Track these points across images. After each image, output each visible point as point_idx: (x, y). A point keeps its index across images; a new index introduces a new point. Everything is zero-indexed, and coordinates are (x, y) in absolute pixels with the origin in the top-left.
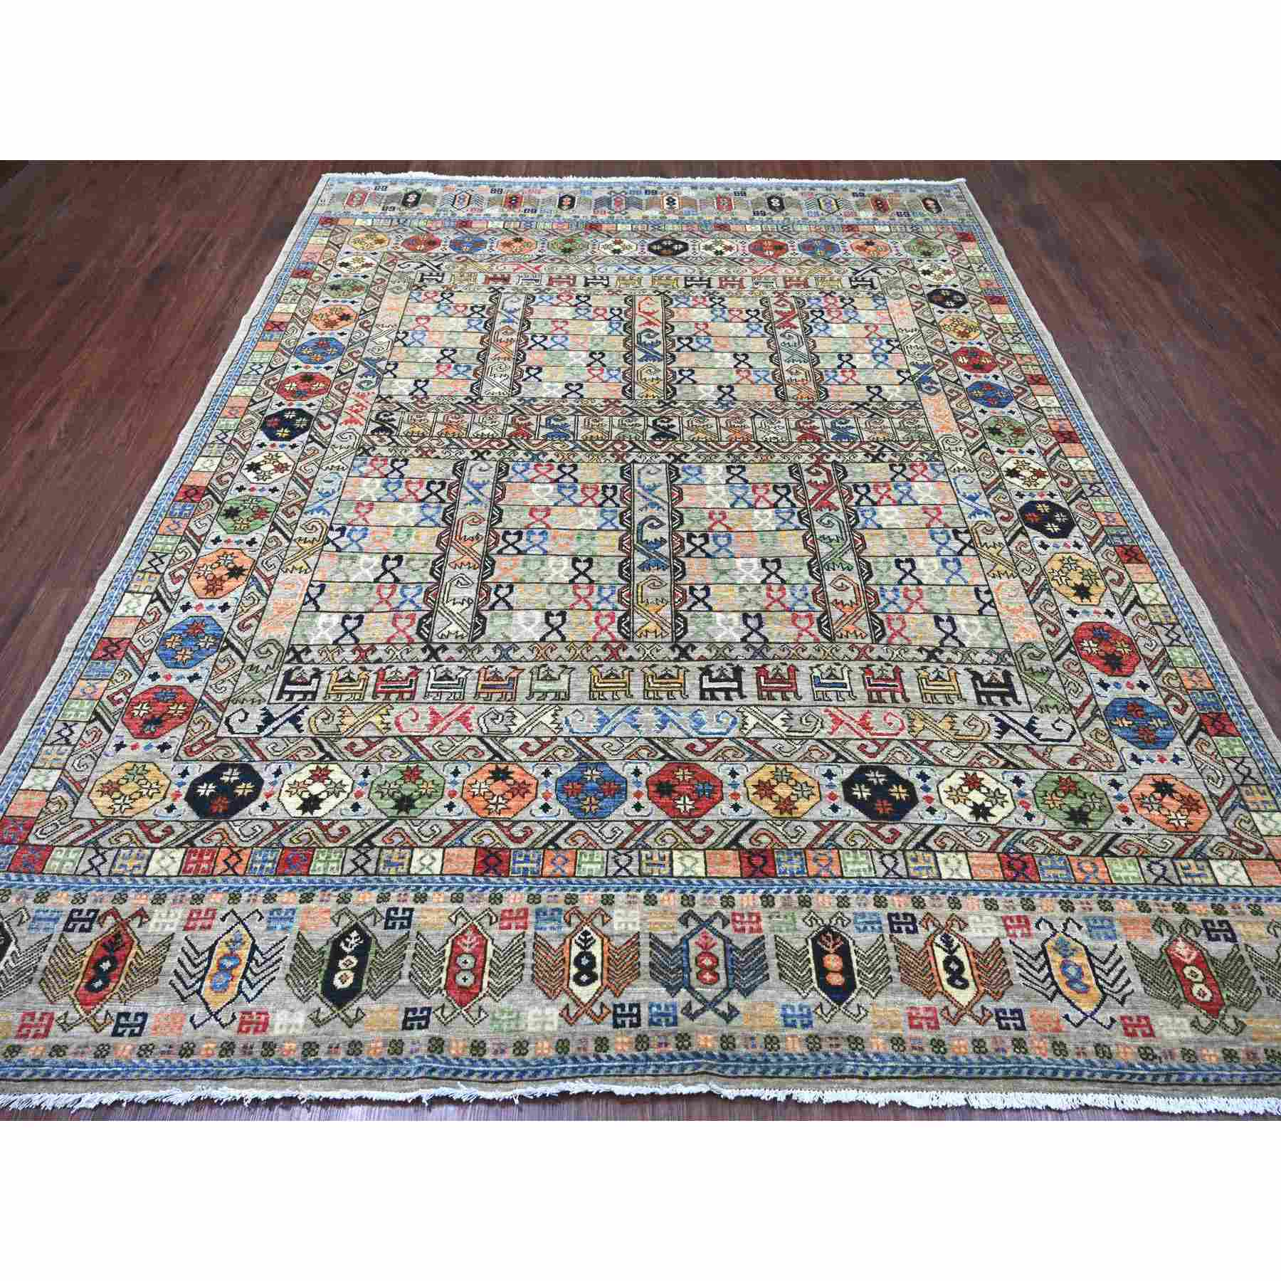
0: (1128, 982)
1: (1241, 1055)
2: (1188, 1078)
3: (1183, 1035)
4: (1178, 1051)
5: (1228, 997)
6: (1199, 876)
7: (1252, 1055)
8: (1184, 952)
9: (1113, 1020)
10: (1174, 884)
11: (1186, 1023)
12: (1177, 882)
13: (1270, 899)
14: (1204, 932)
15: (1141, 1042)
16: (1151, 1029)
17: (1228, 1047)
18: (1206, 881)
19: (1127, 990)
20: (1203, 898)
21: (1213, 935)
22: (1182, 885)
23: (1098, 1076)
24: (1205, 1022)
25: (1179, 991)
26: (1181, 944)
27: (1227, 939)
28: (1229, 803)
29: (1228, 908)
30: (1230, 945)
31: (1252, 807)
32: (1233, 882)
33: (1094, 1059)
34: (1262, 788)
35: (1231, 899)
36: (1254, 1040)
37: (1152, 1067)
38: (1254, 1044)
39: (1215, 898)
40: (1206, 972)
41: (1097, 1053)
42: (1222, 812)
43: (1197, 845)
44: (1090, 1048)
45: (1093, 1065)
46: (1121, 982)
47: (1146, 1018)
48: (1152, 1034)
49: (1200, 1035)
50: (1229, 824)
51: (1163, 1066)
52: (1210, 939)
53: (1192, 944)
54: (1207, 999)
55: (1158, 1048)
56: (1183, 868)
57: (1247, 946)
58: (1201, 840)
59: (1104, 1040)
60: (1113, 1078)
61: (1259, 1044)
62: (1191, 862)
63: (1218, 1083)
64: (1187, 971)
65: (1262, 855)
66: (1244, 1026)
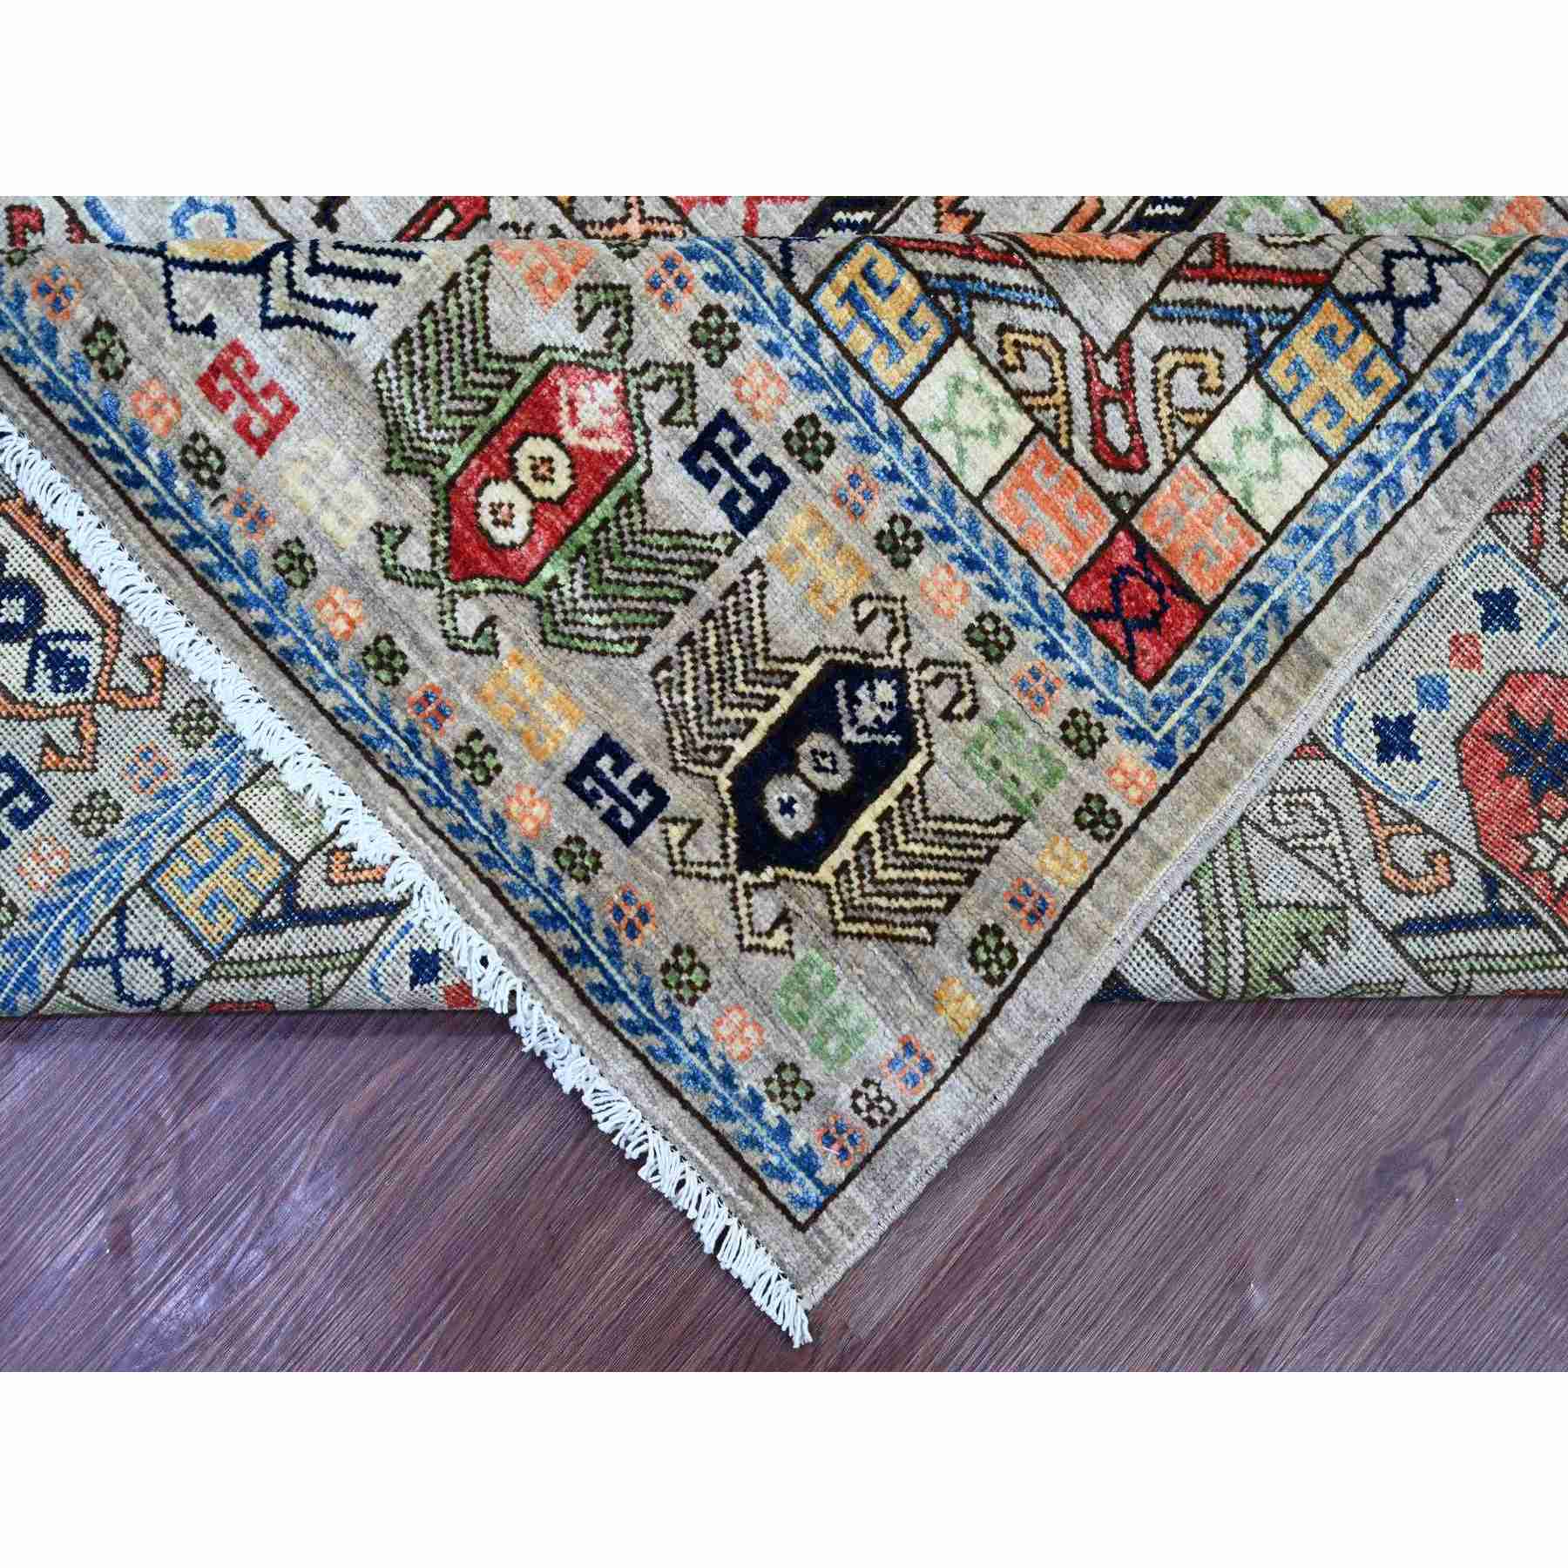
0: (366, 310)
1: (410, 682)
2: (230, 587)
3: (329, 520)
4: (281, 533)
5: (553, 584)
6: (881, 333)
7: (435, 708)
8: (590, 415)
9: (208, 327)
10: (786, 275)
11: (370, 511)
12: (804, 281)
13: (972, 564)
14: (692, 434)
15: (218, 429)
16: (270, 435)
17: (401, 644)
18: (879, 366)
19: (339, 320)
20: (811, 382)
21: (707, 462)
22: (806, 300)
23: (33, 375)
24: (415, 554)
25: (458, 456)
26: (605, 392)
27: (728, 503)
28: (1230, 295)
29: (836, 467)
30: (718, 521)
31: (1276, 372)
32: (944, 444)
33: (68, 343)
34: (1381, 368)
35: (879, 461)
36: (476, 691)
37: (181, 487)
38: (466, 699)
39: (840, 415)
40: (581, 499)
41: (88, 339)
42: (1172, 292)
43: (987, 272)
44: (84, 315)
45: (50, 346)
46: (346, 290)
47: (290, 408)
48: (261, 445)
49: (373, 563)
50: (1150, 336)
51: (207, 515)
52: (689, 459)
53: (632, 422)
54: (502, 535)
55: (242, 479)
56: (866, 273)
57: (758, 564)
58: (1013, 276)
59: (135, 338)
60: (65, 412)
61: (478, 709)
62: (909, 286)
63: (283, 662)
64: (537, 447)
65: (1113, 481)
66: (493, 650)
